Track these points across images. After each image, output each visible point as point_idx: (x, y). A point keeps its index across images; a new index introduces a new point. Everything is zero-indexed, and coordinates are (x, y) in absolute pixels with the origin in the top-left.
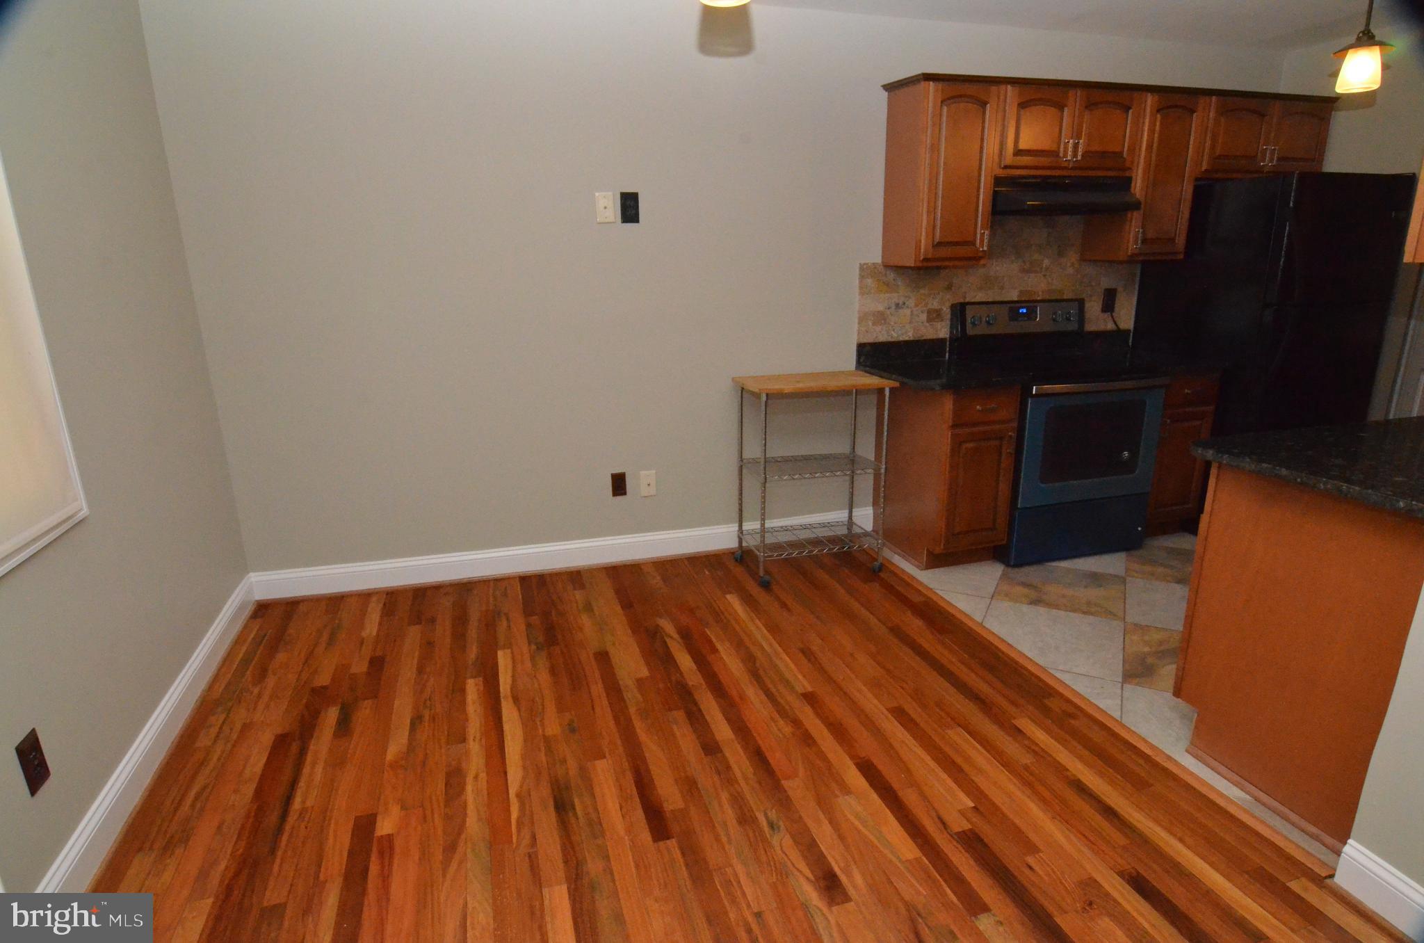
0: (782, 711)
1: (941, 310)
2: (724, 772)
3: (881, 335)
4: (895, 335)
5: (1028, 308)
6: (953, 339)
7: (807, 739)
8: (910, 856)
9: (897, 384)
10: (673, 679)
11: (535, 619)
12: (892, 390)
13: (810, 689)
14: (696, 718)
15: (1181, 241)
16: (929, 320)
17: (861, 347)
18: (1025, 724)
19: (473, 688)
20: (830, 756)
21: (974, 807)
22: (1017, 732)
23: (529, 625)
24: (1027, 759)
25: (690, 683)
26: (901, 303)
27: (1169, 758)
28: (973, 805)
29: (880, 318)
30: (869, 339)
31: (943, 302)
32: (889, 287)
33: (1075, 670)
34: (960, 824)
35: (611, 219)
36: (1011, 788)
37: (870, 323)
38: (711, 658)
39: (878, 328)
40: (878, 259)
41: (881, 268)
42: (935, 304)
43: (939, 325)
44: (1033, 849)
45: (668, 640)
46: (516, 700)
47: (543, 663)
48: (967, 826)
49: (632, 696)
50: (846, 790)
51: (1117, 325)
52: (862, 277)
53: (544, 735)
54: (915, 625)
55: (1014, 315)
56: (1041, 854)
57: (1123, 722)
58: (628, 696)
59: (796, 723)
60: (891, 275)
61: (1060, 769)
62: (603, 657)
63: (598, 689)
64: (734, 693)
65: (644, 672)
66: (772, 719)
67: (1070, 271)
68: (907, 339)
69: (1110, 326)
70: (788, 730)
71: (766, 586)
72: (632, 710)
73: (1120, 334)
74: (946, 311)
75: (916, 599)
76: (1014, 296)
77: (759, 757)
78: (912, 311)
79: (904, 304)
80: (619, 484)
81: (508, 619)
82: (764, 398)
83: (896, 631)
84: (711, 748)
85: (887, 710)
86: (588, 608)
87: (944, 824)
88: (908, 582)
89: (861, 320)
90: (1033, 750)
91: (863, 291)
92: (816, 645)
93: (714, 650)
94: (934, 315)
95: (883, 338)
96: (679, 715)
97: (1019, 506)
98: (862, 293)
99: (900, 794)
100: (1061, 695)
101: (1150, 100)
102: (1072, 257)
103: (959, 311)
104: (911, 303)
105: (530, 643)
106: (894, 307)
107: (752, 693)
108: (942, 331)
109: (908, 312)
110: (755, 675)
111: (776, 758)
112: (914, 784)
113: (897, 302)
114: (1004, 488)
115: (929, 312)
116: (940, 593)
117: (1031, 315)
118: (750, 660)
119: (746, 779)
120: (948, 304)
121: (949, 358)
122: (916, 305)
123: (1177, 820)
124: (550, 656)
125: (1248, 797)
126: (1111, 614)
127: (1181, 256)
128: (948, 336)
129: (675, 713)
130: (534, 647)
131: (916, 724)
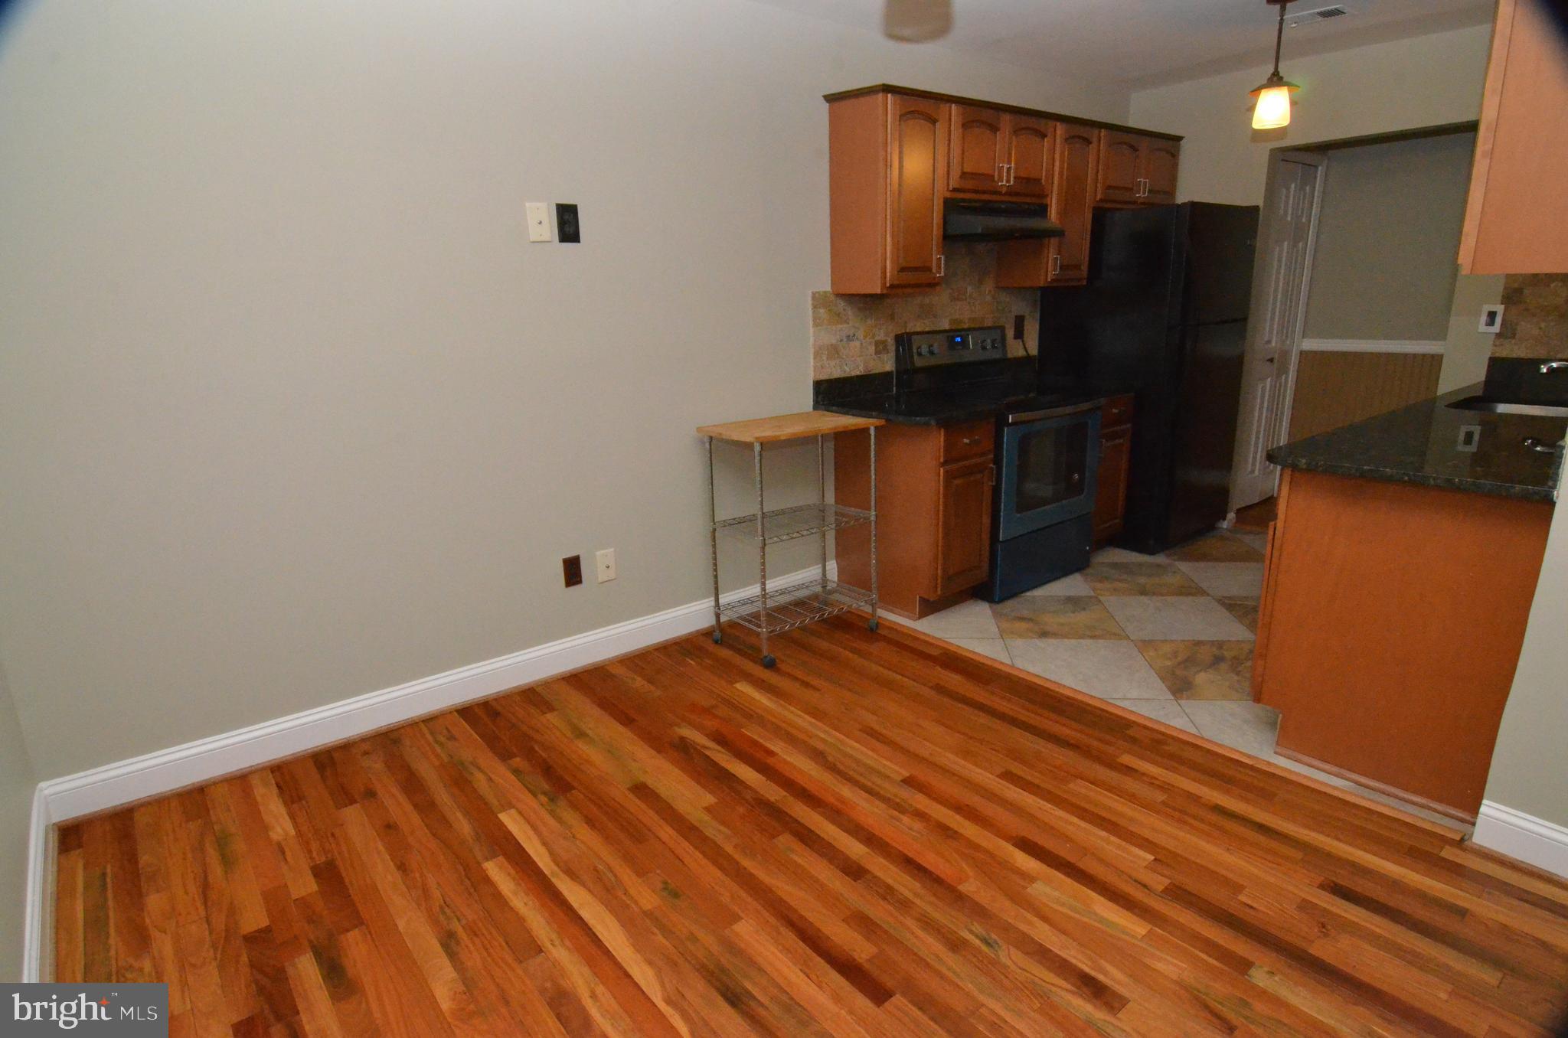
0: (899, 807)
1: (886, 341)
2: (887, 893)
3: (835, 371)
4: (847, 369)
5: (961, 337)
6: (899, 372)
7: (945, 831)
8: (1143, 932)
9: (882, 422)
10: (748, 797)
11: (517, 761)
12: (876, 428)
13: (907, 774)
14: (807, 837)
15: (1085, 268)
16: (877, 352)
17: (818, 385)
18: (1127, 759)
19: (497, 871)
20: (984, 844)
21: (1155, 859)
22: (1129, 770)
23: (516, 772)
24: (1160, 797)
25: (772, 799)
26: (852, 335)
27: (1269, 763)
28: (1153, 858)
29: (834, 351)
30: (823, 377)
31: (886, 333)
32: (838, 318)
33: (1129, 696)
34: (1159, 882)
35: (547, 236)
36: (1169, 829)
37: (825, 358)
38: (771, 761)
39: (833, 363)
40: (827, 286)
41: (832, 297)
42: (881, 335)
43: (885, 357)
44: (1238, 888)
45: (708, 753)
46: (571, 874)
47: (570, 817)
48: (1167, 882)
49: (713, 829)
50: (1031, 879)
51: (1027, 351)
52: (815, 307)
53: (645, 913)
54: (954, 680)
55: (952, 345)
56: (1247, 890)
57: (1204, 736)
58: (709, 832)
59: (920, 815)
60: (841, 304)
61: (1196, 799)
62: (641, 790)
63: (667, 832)
64: (832, 800)
65: (709, 799)
66: (892, 817)
67: (989, 298)
68: (858, 373)
69: (1021, 353)
70: (918, 825)
71: (771, 665)
72: (729, 848)
73: (1028, 358)
74: (891, 341)
75: (935, 652)
76: (945, 325)
77: (910, 865)
78: (862, 344)
79: (854, 335)
80: (573, 571)
81: (479, 768)
82: (757, 448)
83: (940, 689)
84: (854, 871)
85: (997, 776)
86: (581, 735)
87: (1145, 886)
88: (914, 637)
89: (817, 355)
90: (1158, 785)
91: (817, 322)
92: (871, 720)
93: (771, 753)
94: (880, 348)
95: (837, 373)
96: (785, 840)
97: (1001, 540)
98: (816, 325)
99: (1081, 865)
100: (1139, 725)
101: (1061, 129)
102: (989, 285)
103: (903, 341)
104: (860, 334)
105: (535, 795)
106: (845, 340)
107: (847, 792)
108: (888, 364)
109: (857, 343)
110: (833, 768)
111: (930, 860)
112: (1085, 851)
113: (848, 334)
114: (986, 520)
115: (877, 344)
116: (952, 641)
117: (964, 343)
118: (818, 756)
119: (916, 895)
120: (892, 335)
121: (896, 391)
122: (865, 337)
123: (1319, 822)
124: (574, 806)
125: (1351, 784)
126: (1116, 636)
127: (1085, 283)
128: (894, 369)
129: (781, 838)
130: (543, 799)
131: (1038, 787)
